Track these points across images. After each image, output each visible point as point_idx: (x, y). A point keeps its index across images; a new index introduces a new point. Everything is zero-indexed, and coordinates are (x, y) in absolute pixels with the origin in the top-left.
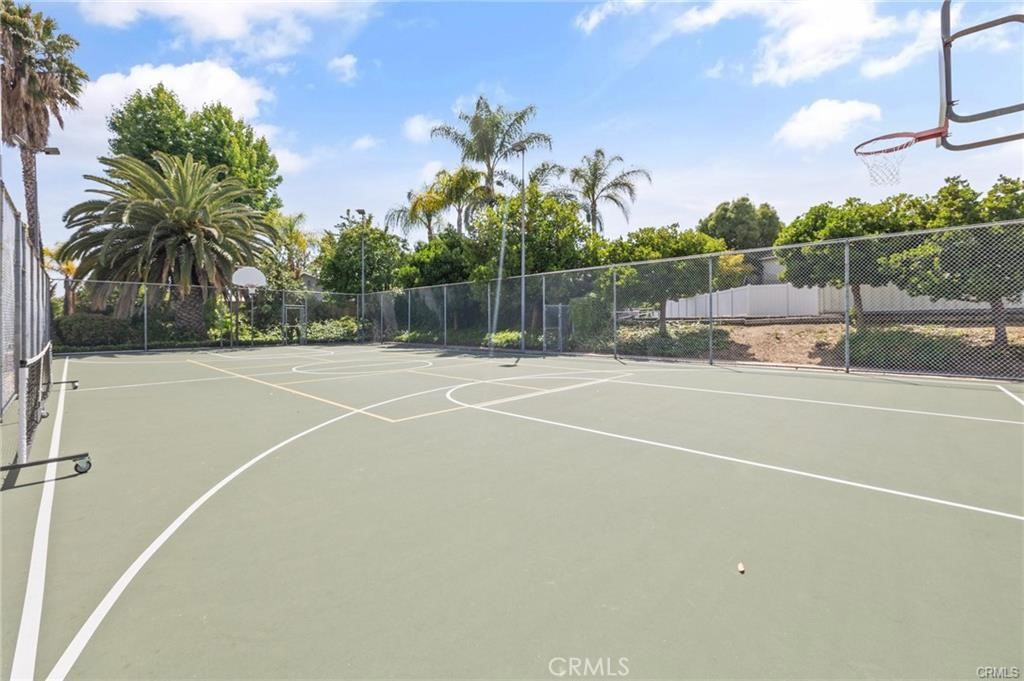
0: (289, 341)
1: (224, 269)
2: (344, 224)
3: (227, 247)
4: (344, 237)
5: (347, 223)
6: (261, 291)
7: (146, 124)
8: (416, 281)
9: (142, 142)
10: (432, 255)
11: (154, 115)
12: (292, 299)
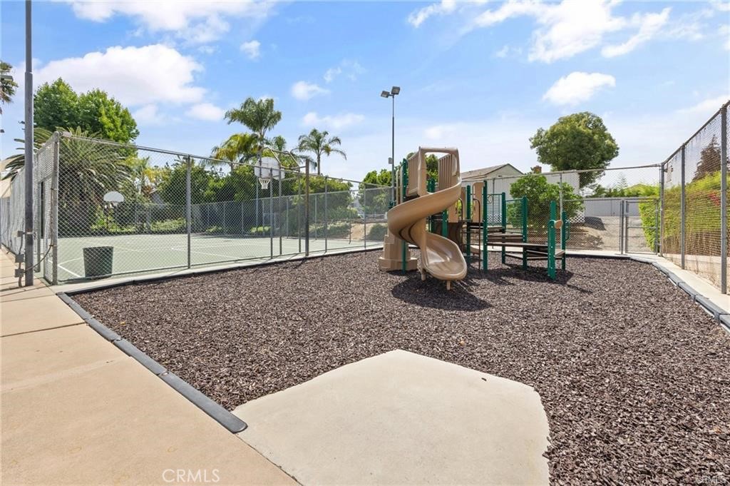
0: (141, 231)
1: (100, 192)
2: (177, 164)
3: (101, 179)
4: (176, 171)
5: (179, 163)
6: (123, 204)
7: (51, 103)
8: (213, 199)
9: (49, 114)
10: (222, 184)
11: (57, 98)
12: (141, 208)
